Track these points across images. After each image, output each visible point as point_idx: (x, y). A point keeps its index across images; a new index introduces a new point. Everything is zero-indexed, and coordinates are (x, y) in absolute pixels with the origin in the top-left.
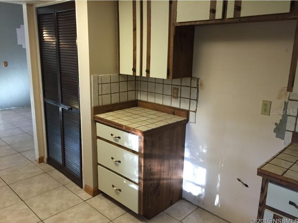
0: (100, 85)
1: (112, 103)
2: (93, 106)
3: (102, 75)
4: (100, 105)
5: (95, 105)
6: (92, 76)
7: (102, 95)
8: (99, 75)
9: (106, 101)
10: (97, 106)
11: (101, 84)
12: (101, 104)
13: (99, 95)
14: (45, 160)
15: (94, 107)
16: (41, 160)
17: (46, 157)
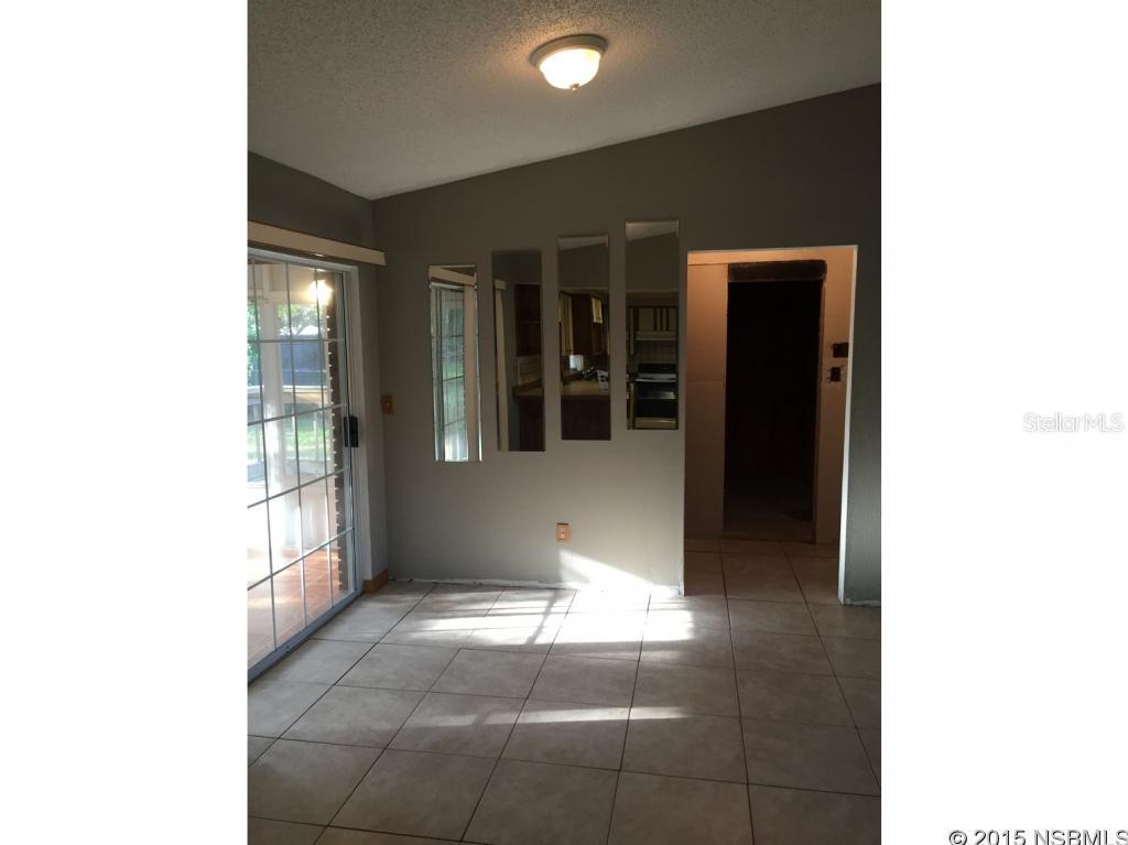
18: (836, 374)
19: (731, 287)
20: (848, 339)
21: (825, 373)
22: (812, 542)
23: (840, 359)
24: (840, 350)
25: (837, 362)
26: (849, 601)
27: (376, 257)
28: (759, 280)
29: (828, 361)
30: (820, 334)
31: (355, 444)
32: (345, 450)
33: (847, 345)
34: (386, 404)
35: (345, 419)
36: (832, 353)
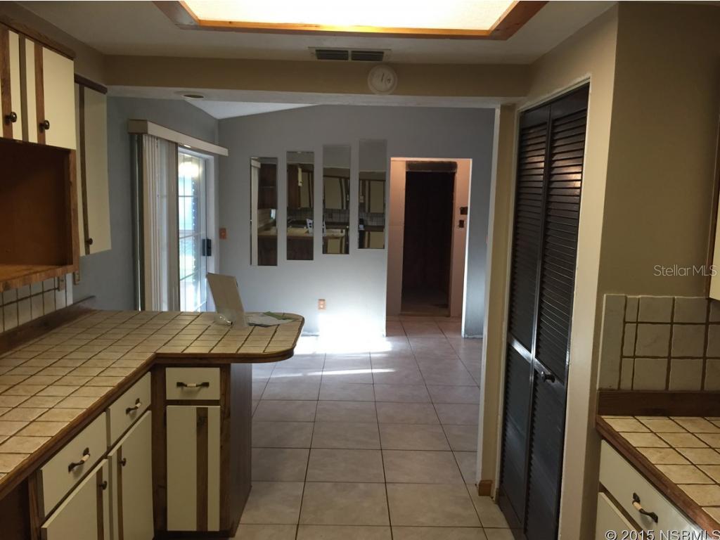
0: (630, 328)
1: (670, 389)
2: (597, 388)
3: (640, 296)
4: (623, 387)
5: (606, 386)
6: (605, 295)
7: (634, 357)
8: (629, 297)
9: (650, 378)
10: (613, 390)
11: (635, 324)
12: (626, 385)
13: (622, 357)
14: (494, 493)
15: (600, 389)
16: (484, 489)
17: (496, 485)
18: (462, 224)
19: (407, 173)
20: (467, 204)
21: (456, 223)
22: (449, 316)
23: (464, 216)
24: (464, 211)
25: (462, 217)
26: (466, 336)
27: (223, 152)
28: (423, 171)
29: (457, 216)
30: (454, 202)
31: (209, 254)
32: (203, 258)
33: (467, 208)
34: (222, 233)
35: (204, 241)
36: (460, 212)
